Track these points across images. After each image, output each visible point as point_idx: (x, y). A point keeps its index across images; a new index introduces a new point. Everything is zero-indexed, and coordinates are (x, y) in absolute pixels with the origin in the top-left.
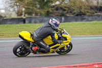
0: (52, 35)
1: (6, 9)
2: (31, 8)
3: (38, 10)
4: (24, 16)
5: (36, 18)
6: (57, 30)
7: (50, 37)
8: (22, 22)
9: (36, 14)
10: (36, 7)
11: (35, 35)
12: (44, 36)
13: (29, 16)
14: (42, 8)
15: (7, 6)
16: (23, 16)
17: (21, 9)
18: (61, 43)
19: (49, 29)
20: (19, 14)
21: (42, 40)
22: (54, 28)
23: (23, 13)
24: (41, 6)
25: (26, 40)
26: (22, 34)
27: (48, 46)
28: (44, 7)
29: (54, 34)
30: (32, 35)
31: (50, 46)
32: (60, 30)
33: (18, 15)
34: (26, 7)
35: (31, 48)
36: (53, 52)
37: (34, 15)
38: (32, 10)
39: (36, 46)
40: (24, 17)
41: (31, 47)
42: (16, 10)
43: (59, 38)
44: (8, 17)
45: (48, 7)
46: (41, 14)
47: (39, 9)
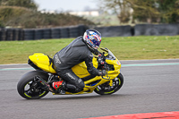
0: (88, 61)
1: (100, 11)
2: (145, 8)
3: (157, 13)
4: (133, 22)
5: (152, 26)
6: (96, 52)
7: (84, 64)
8: (129, 33)
9: (154, 20)
10: (153, 7)
11: (58, 61)
12: (73, 62)
13: (141, 23)
14: (163, 8)
15: (103, 6)
16: (130, 23)
17: (126, 10)
18: (103, 75)
19: (83, 51)
20: (124, 19)
21: (70, 69)
22: (91, 48)
23: (131, 18)
24: (162, 5)
25: (41, 69)
26: (33, 58)
27: (80, 81)
28: (168, 6)
29: (91, 59)
30: (51, 61)
31: (84, 80)
32: (102, 52)
33: (122, 21)
34: (136, 6)
35: (51, 84)
36: (89, 91)
37: (149, 21)
38: (147, 12)
39: (58, 80)
40: (133, 25)
41: (49, 81)
42: (119, 11)
43: (101, 67)
44: (104, 24)
45: (174, 7)
46: (162, 18)
47: (159, 10)
